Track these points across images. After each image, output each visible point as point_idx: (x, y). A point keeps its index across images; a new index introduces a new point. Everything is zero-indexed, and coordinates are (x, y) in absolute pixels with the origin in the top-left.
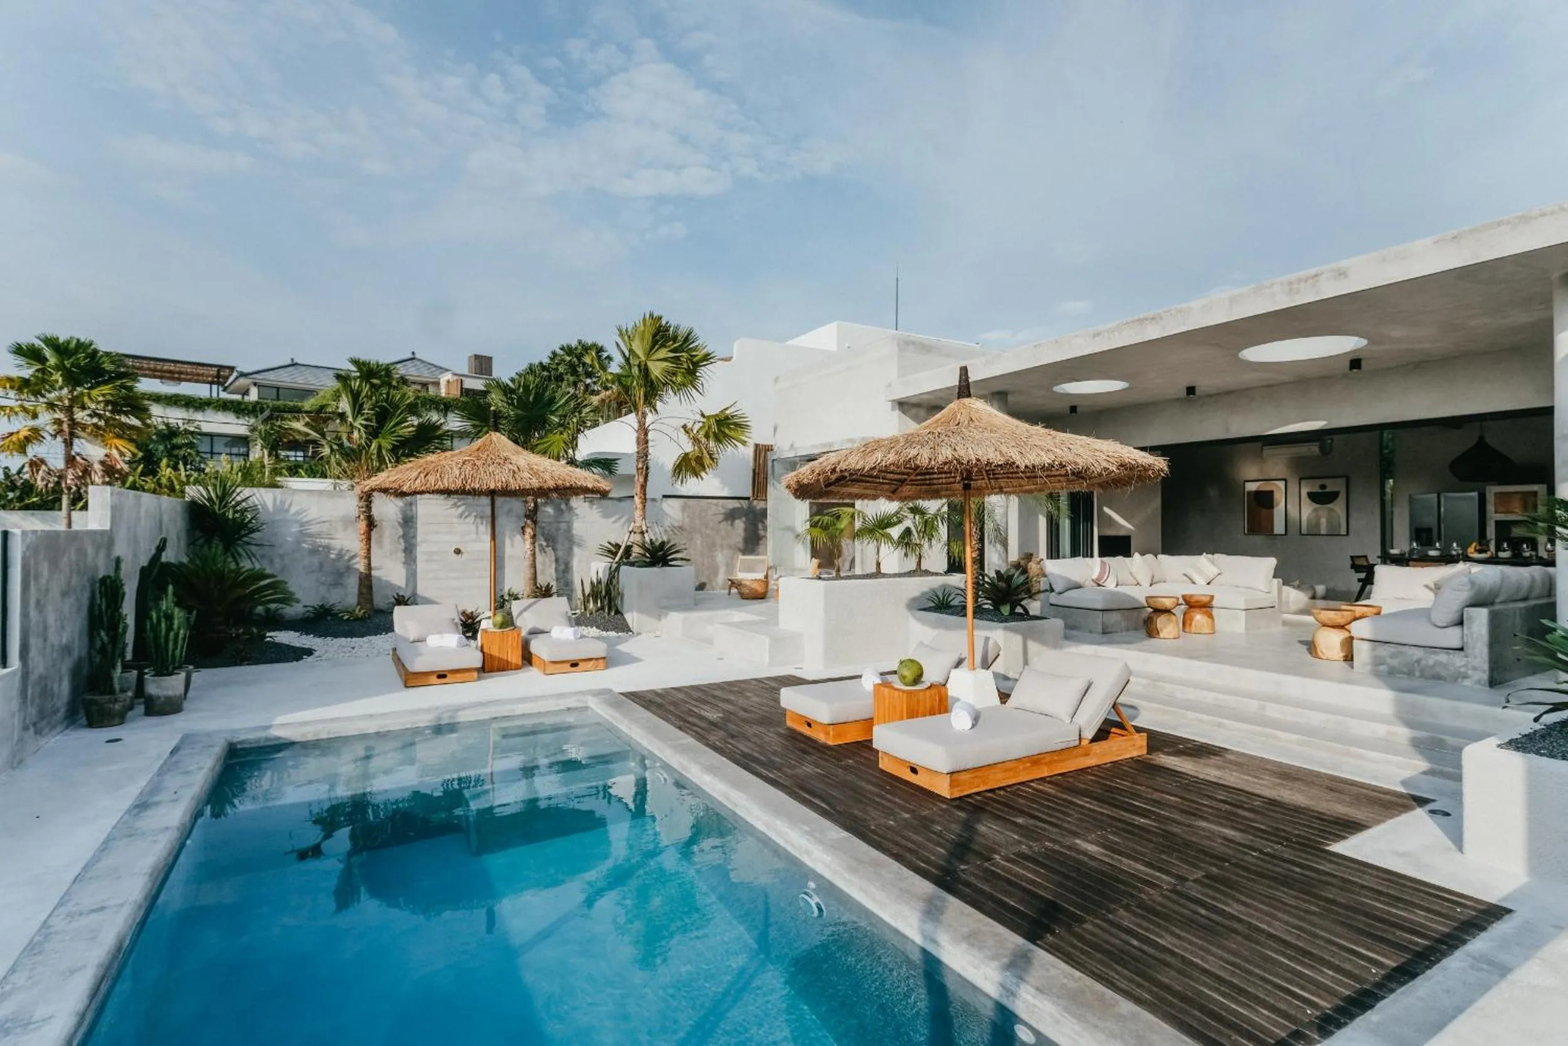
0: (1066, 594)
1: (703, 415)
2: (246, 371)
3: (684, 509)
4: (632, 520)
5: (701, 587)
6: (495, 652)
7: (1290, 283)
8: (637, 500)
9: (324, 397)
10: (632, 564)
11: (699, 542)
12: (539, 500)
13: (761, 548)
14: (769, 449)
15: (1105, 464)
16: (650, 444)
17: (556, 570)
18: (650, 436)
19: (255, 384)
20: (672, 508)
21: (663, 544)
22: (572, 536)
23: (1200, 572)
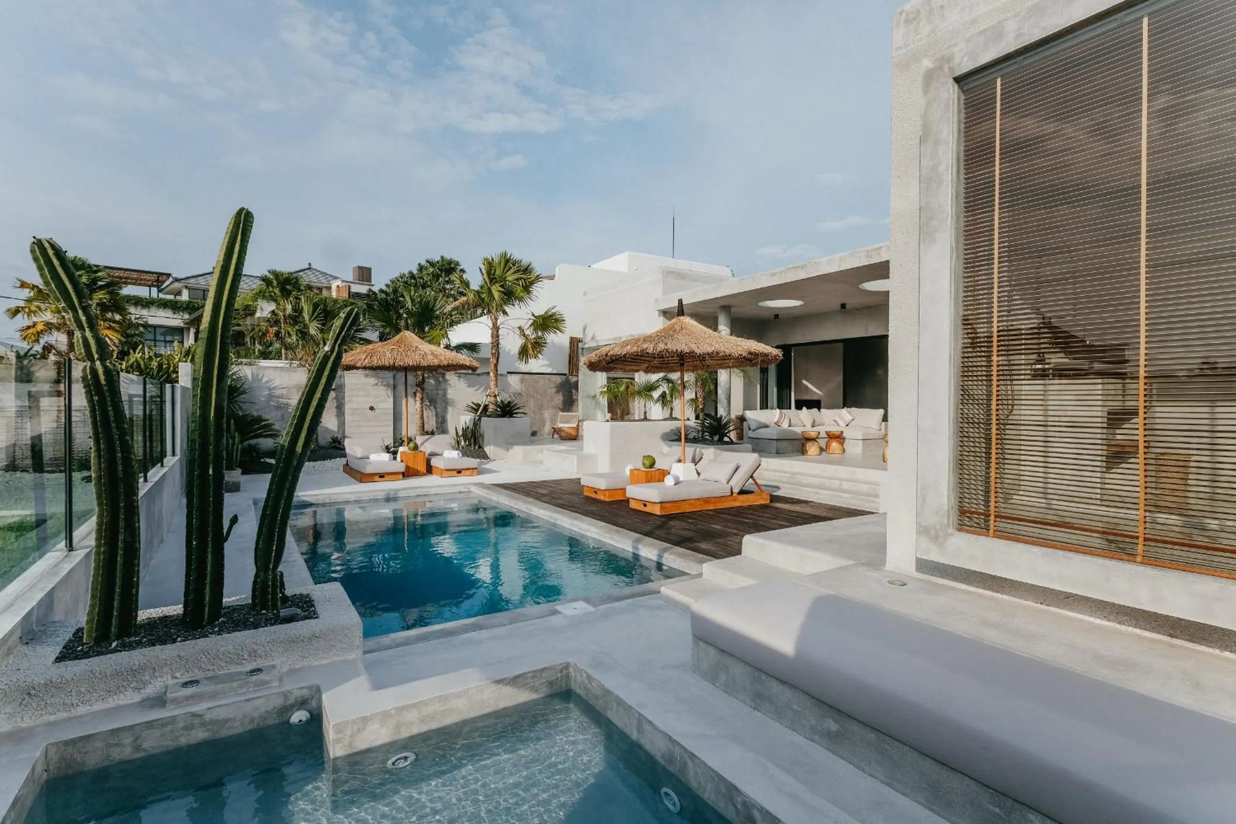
0: (758, 431)
1: (533, 315)
2: (179, 277)
3: (522, 381)
4: (488, 387)
5: (534, 434)
6: (411, 465)
7: (868, 251)
8: (492, 374)
9: (245, 299)
10: (489, 416)
11: (532, 404)
12: (425, 375)
13: (575, 408)
14: (579, 341)
15: (740, 353)
16: (500, 337)
17: (436, 422)
18: (500, 332)
19: (186, 287)
20: (514, 380)
21: (509, 402)
22: (447, 399)
23: (842, 418)
